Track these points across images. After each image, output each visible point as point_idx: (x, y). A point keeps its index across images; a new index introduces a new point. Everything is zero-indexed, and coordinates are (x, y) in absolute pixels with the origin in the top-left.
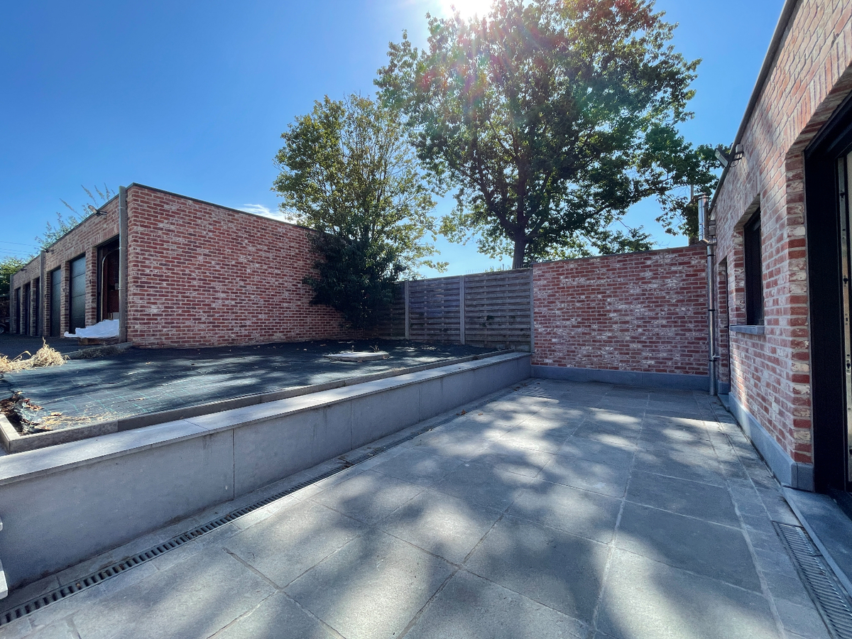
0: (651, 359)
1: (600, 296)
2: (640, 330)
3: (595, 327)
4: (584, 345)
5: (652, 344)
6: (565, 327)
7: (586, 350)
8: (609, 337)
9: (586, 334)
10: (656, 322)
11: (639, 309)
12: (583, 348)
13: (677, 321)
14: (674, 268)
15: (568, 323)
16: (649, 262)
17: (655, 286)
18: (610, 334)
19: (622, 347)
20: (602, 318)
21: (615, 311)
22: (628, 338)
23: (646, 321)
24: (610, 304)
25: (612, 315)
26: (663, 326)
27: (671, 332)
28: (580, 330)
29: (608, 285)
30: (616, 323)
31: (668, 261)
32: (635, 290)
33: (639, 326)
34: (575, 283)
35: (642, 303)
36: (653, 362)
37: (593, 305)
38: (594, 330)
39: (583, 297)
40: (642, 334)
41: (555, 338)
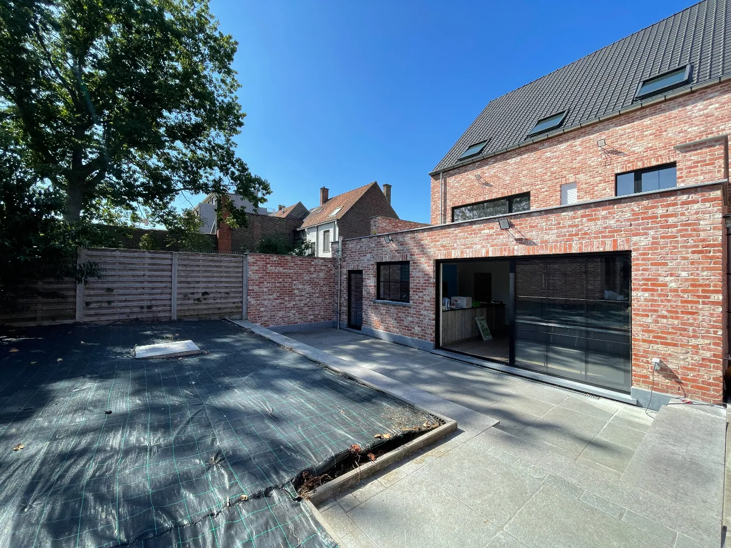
0: (313, 315)
1: (290, 280)
2: (308, 300)
3: (287, 299)
4: (280, 311)
5: (312, 307)
6: (270, 300)
7: (280, 314)
8: (294, 305)
9: (281, 303)
10: (315, 295)
11: (308, 288)
12: (280, 313)
13: (322, 294)
14: (322, 268)
15: (271, 297)
16: (313, 263)
17: (315, 276)
18: (294, 303)
19: (300, 311)
20: (291, 294)
21: (297, 289)
22: (302, 305)
23: (310, 295)
24: (295, 285)
25: (296, 291)
26: (317, 297)
27: (320, 300)
28: (278, 301)
29: (295, 273)
30: (297, 296)
31: (320, 263)
32: (307, 278)
33: (307, 298)
34: (277, 271)
35: (309, 285)
36: (312, 317)
37: (286, 285)
38: (286, 301)
39: (281, 280)
40: (309, 302)
41: (263, 307)
